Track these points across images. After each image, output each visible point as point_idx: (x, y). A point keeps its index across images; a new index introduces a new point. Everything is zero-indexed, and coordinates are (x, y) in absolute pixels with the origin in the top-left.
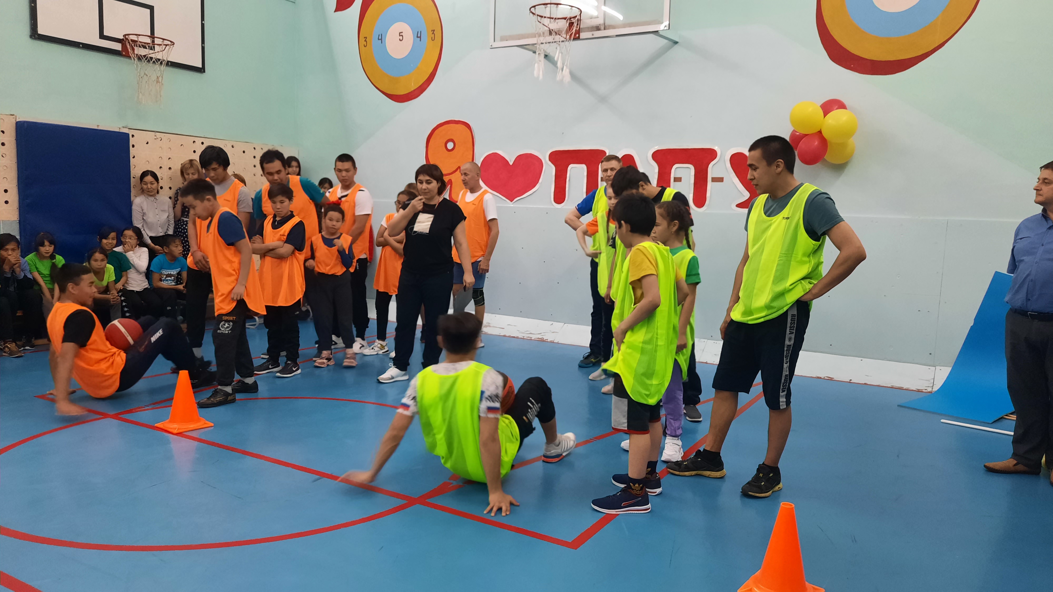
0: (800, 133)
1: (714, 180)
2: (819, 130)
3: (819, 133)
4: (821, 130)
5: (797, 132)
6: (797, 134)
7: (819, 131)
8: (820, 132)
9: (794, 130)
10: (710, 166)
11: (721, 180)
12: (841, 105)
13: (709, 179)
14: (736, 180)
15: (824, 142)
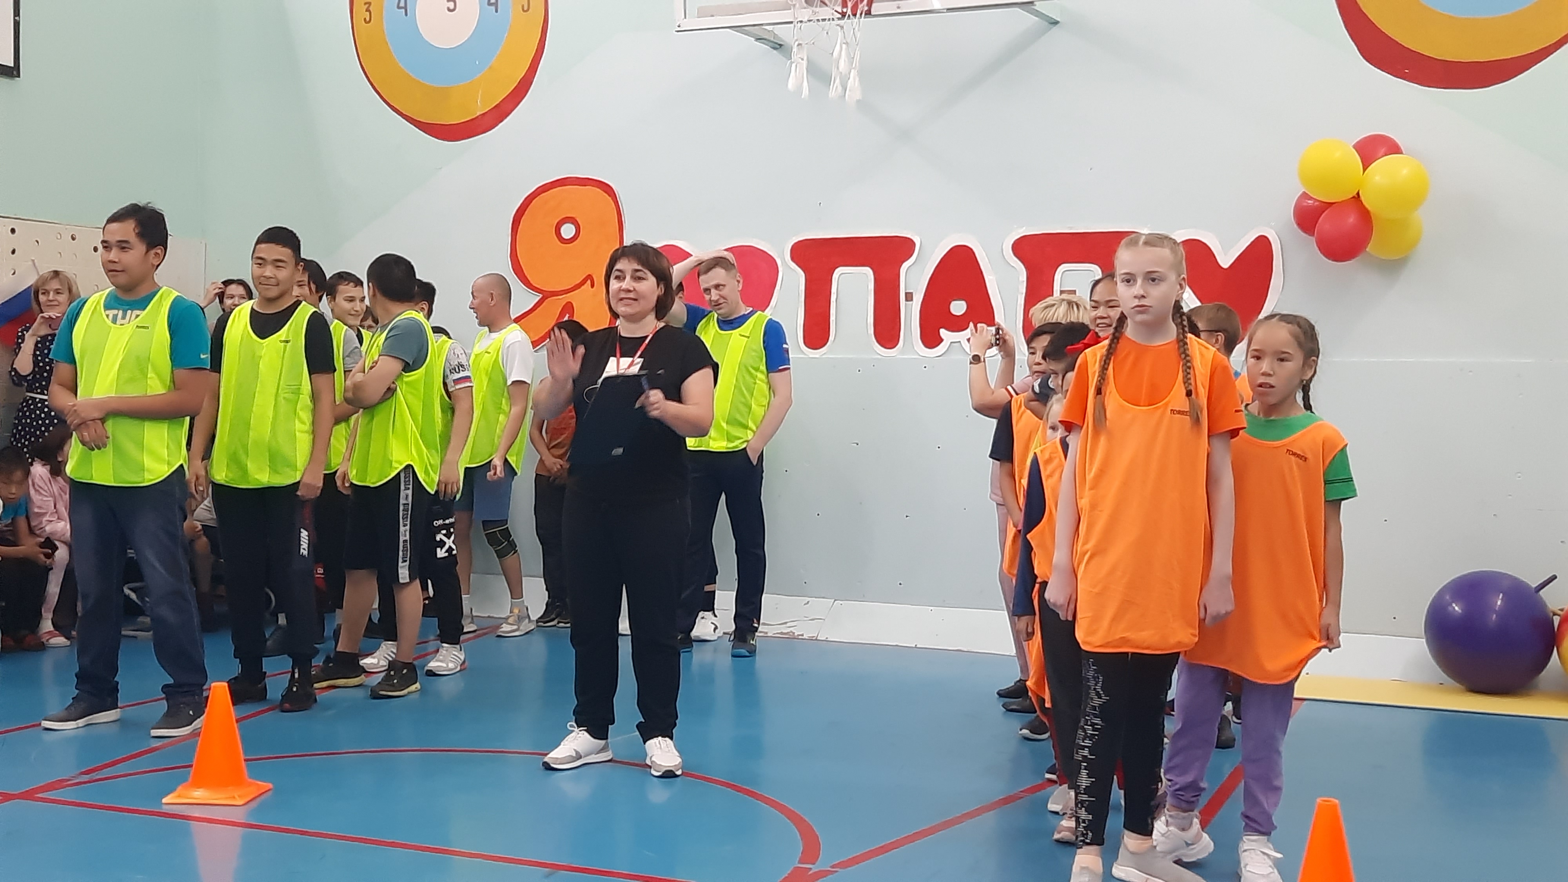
0: (1315, 201)
2: (1355, 194)
3: (1354, 199)
4: (1358, 194)
5: (1311, 198)
6: (1311, 201)
8: (1357, 197)
9: (1304, 194)
12: (1394, 149)
15: (1366, 216)
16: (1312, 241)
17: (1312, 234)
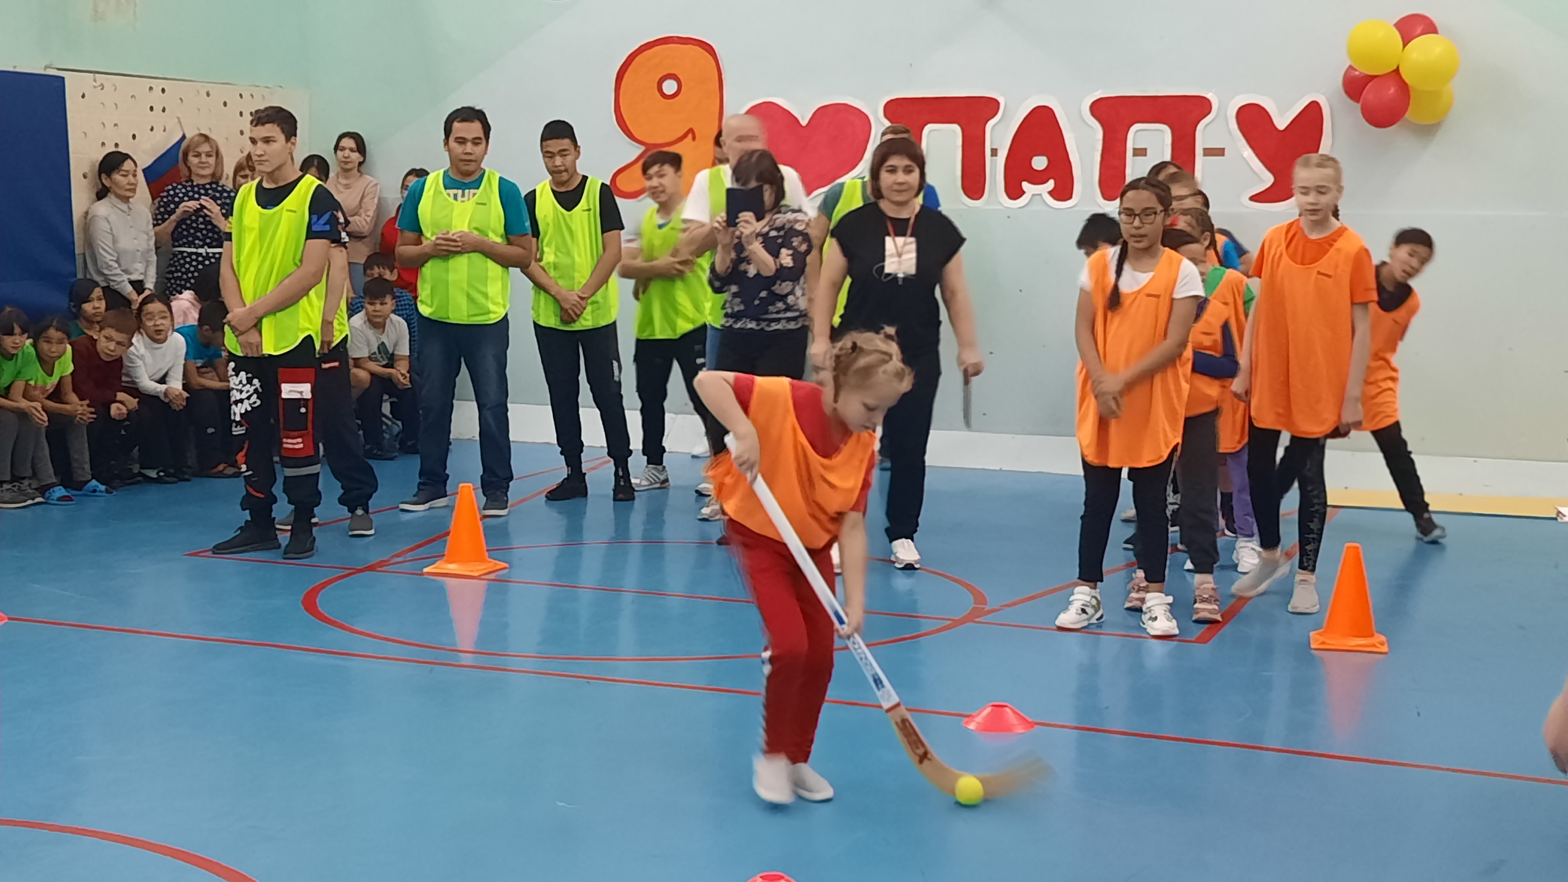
0: (1361, 73)
1: (1208, 152)
2: (1395, 67)
3: (1394, 74)
4: (1398, 68)
5: (1356, 70)
6: (1357, 73)
7: (1394, 71)
8: (1397, 71)
9: (1351, 67)
10: (1200, 127)
11: (1220, 152)
12: (1430, 28)
13: (1199, 151)
14: (1248, 153)
15: (1404, 88)
16: (1357, 106)
17: (1358, 102)
